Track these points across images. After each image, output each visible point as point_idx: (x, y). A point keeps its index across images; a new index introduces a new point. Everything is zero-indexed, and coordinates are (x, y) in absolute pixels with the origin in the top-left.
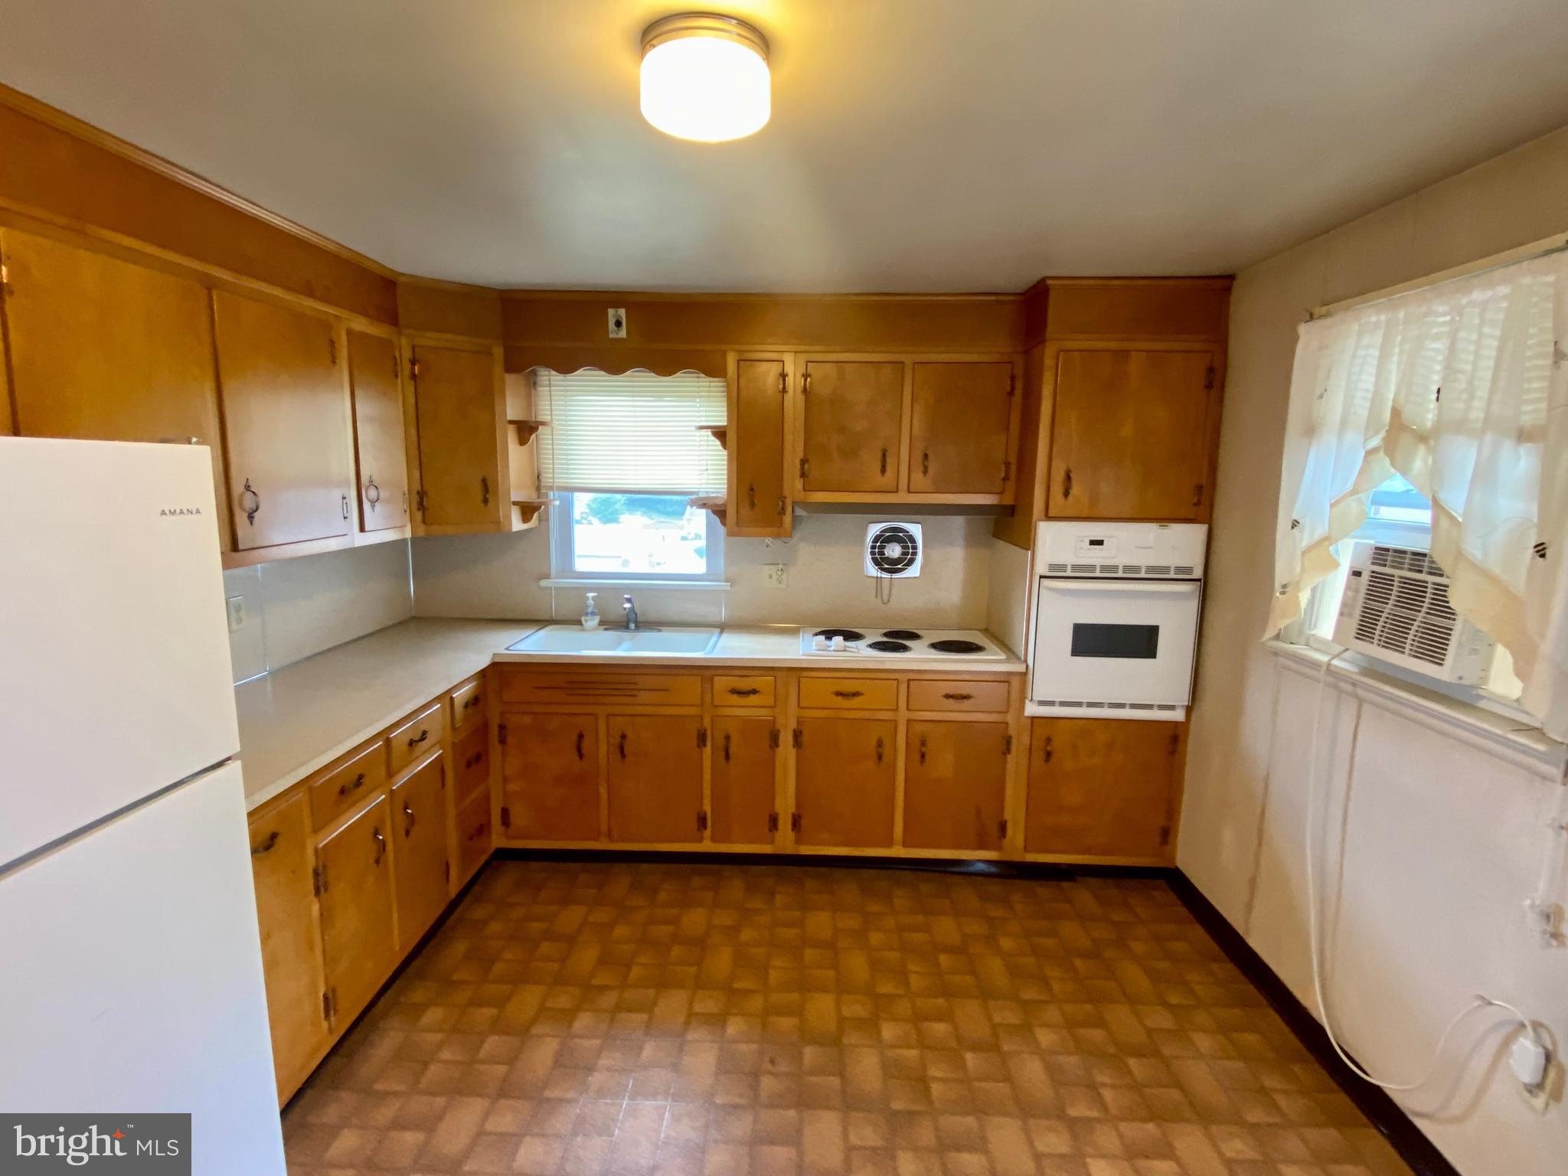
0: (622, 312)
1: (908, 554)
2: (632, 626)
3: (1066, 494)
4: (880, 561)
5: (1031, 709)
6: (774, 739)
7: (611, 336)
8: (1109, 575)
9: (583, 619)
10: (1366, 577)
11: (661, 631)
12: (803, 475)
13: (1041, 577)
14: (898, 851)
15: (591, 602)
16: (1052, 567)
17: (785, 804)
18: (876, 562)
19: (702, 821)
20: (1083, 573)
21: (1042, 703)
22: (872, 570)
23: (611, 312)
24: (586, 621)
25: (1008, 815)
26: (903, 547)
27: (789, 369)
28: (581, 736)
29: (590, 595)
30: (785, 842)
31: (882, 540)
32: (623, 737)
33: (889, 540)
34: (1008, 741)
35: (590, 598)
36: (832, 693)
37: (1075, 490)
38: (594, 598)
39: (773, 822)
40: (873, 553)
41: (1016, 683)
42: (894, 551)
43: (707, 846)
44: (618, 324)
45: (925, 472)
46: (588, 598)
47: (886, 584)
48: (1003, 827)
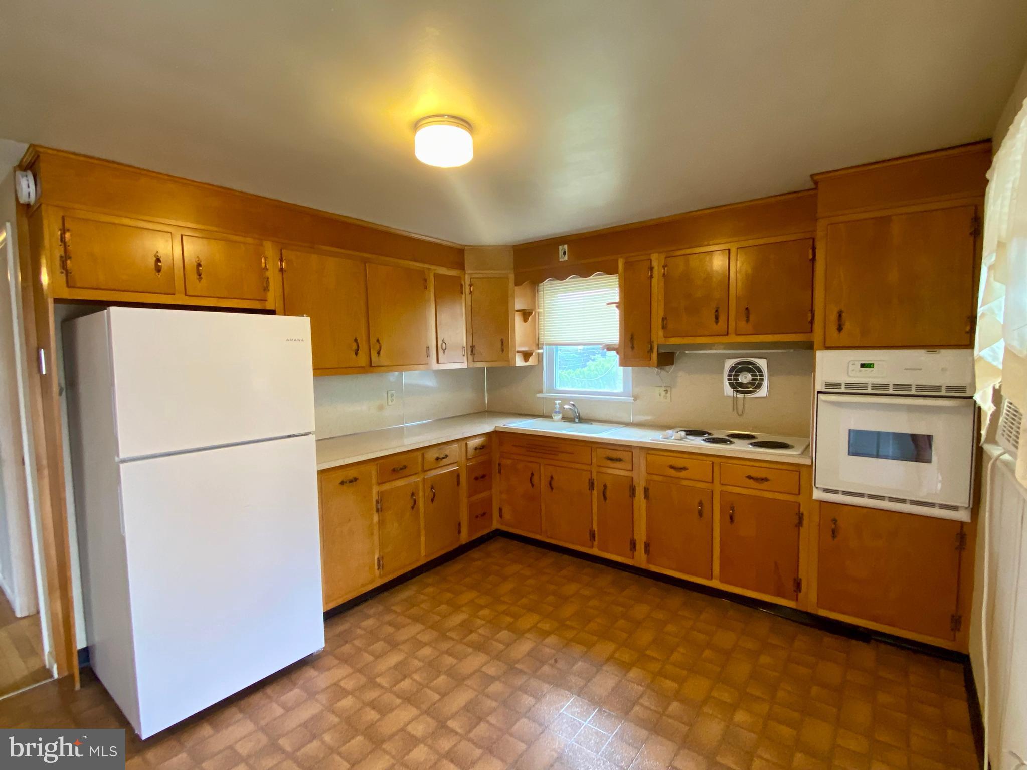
0: (566, 246)
1: (756, 380)
2: (577, 420)
3: (840, 329)
4: (736, 385)
5: (817, 495)
6: (633, 490)
7: (560, 260)
8: (879, 390)
11: (592, 424)
12: (664, 327)
13: (819, 392)
14: (715, 583)
15: (558, 406)
16: (828, 385)
17: (641, 536)
18: (731, 385)
19: (593, 536)
20: (856, 389)
21: (826, 490)
22: (729, 391)
23: (560, 247)
24: (554, 416)
25: (802, 574)
26: (752, 375)
27: (655, 264)
28: (532, 474)
29: (557, 402)
30: (640, 560)
31: (736, 370)
32: (552, 478)
33: (741, 371)
34: (801, 517)
35: (557, 403)
36: (668, 466)
37: (848, 326)
38: (559, 403)
39: (633, 545)
40: (729, 380)
41: (804, 473)
42: (745, 378)
43: (595, 552)
44: (564, 253)
45: (748, 321)
46: (556, 404)
47: (740, 403)
48: (798, 585)
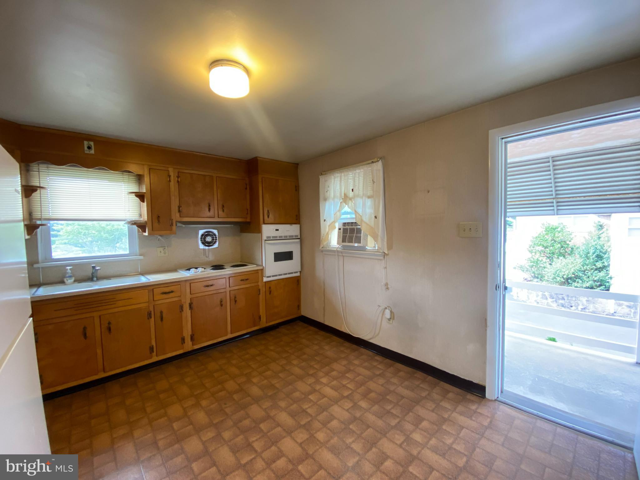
0: (92, 143)
1: (214, 240)
2: (95, 279)
3: (268, 217)
4: (205, 243)
5: (265, 279)
6: (181, 308)
7: (86, 152)
8: (281, 238)
9: (65, 280)
10: (342, 230)
12: (179, 211)
13: (265, 240)
14: (230, 336)
15: (69, 271)
16: (268, 237)
17: (187, 332)
18: (203, 243)
19: (151, 349)
20: (275, 238)
21: (268, 277)
22: (202, 246)
23: (86, 143)
24: (67, 280)
25: (261, 314)
26: (212, 238)
27: (172, 174)
28: (85, 328)
29: (68, 268)
30: (189, 346)
31: (204, 236)
32: (109, 323)
33: (207, 235)
34: (259, 290)
35: (69, 269)
36: (203, 287)
37: (270, 216)
38: (70, 269)
39: (183, 340)
40: (201, 240)
41: (260, 272)
42: (209, 239)
43: (155, 359)
44: (89, 148)
45: (223, 211)
46: (67, 269)
47: (207, 251)
48: (260, 318)
